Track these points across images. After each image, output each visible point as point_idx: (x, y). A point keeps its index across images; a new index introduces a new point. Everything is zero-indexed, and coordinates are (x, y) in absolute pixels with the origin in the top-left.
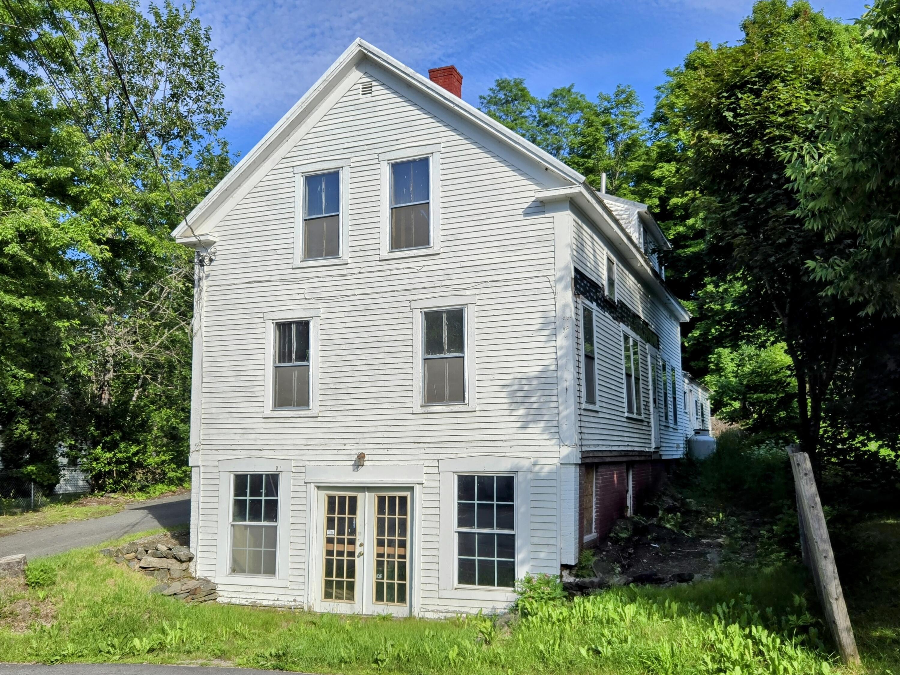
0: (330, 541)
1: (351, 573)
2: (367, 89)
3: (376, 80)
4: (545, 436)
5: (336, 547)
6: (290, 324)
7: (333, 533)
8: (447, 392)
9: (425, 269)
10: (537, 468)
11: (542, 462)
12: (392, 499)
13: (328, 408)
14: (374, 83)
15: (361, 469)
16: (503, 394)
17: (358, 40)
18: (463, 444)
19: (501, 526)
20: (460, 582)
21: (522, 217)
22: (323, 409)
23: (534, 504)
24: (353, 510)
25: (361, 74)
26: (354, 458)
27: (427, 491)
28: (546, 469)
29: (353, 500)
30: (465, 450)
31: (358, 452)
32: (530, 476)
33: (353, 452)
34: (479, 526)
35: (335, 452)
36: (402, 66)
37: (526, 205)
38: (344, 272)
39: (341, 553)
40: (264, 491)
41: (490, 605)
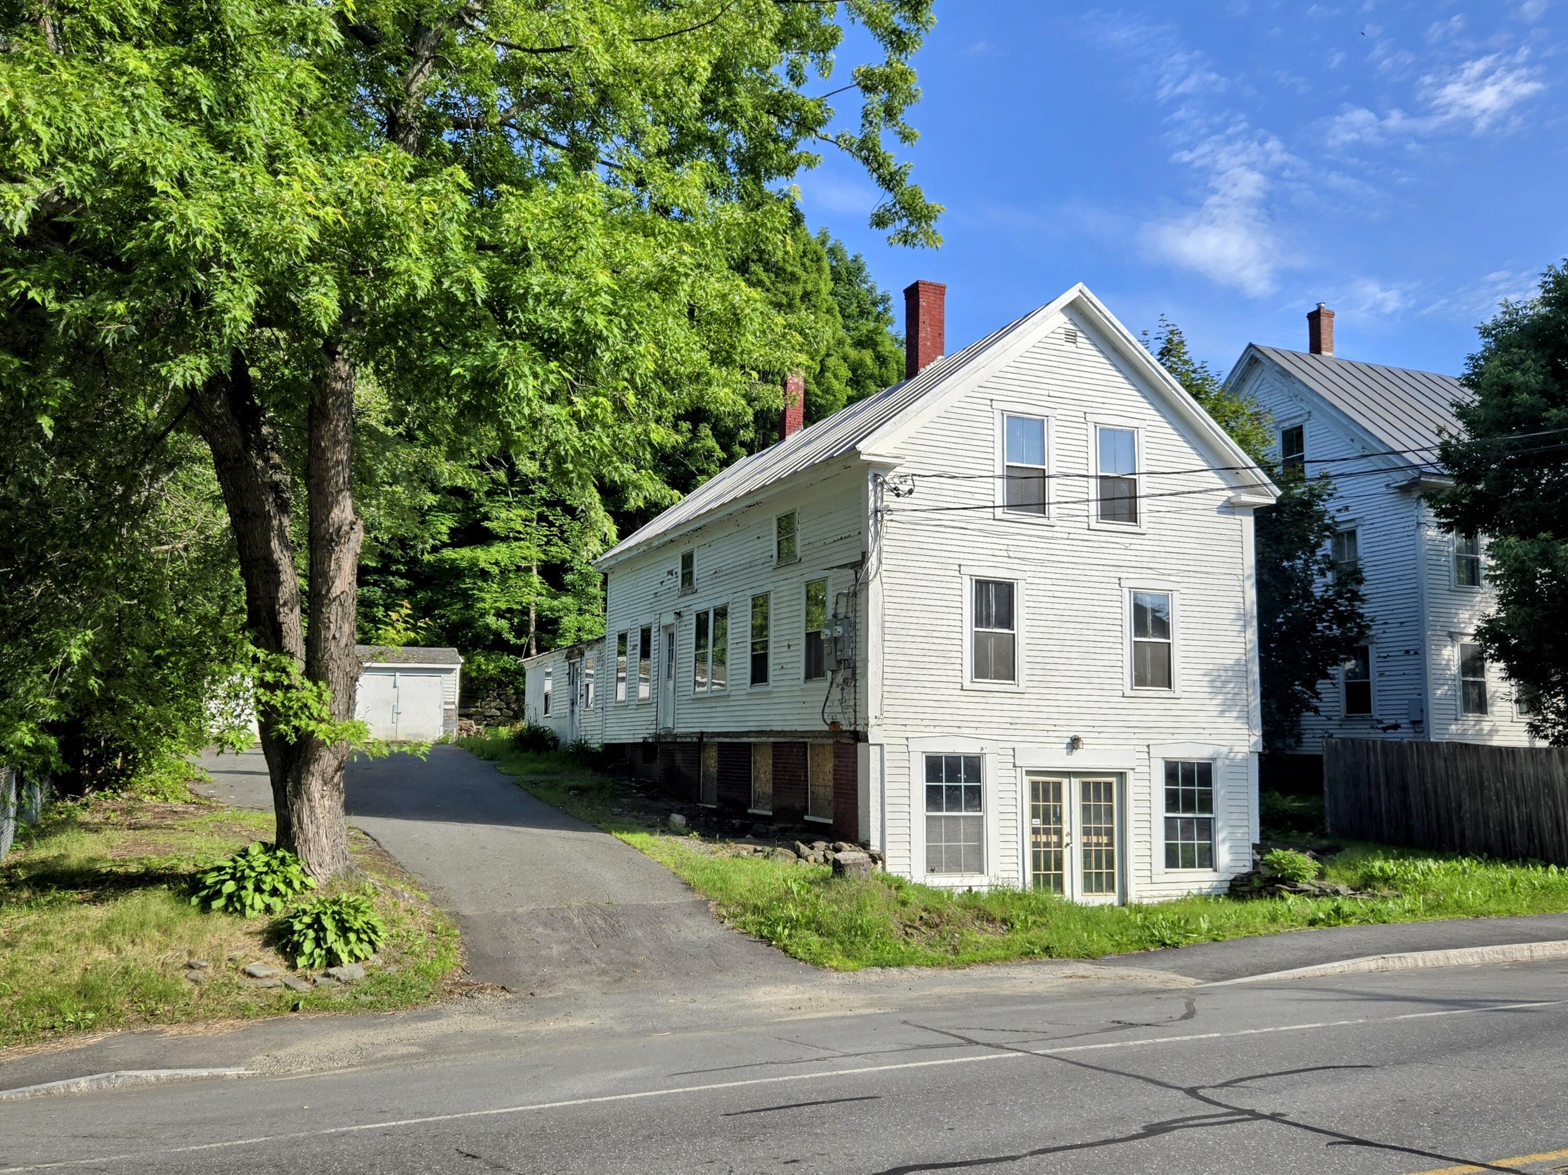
0: (1035, 831)
1: (1059, 866)
2: (1071, 338)
3: (1082, 331)
4: (1238, 726)
5: (1043, 838)
6: (988, 583)
7: (1038, 822)
8: (1149, 677)
9: (1132, 547)
10: (1232, 755)
11: (1236, 749)
12: (1097, 784)
13: (1035, 684)
14: (1079, 334)
15: (1076, 753)
16: (1204, 684)
17: (1080, 285)
18: (1171, 731)
19: (1202, 810)
20: (1167, 867)
21: (1215, 514)
22: (1030, 684)
23: (1229, 789)
24: (1058, 797)
25: (1066, 319)
26: (1068, 740)
27: (1138, 776)
28: (1240, 756)
29: (1058, 786)
30: (1171, 736)
31: (1072, 734)
32: (1227, 762)
33: (1066, 734)
34: (1184, 811)
35: (1045, 733)
36: (1125, 331)
37: (1220, 503)
38: (1050, 534)
39: (1047, 844)
40: (963, 776)
41: (1197, 885)
